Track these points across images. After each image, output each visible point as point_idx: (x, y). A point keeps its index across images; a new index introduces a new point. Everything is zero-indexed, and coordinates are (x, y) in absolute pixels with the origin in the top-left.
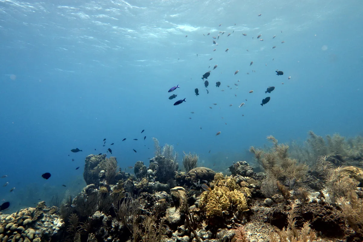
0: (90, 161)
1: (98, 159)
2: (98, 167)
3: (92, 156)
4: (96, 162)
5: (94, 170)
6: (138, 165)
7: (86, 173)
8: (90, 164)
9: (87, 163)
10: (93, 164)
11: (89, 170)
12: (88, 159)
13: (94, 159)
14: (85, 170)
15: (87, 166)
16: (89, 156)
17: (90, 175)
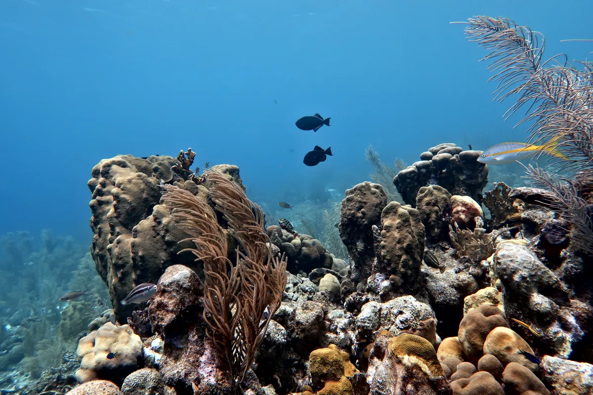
0: (115, 190)
1: (152, 180)
2: (157, 220)
3: (123, 164)
4: (143, 191)
5: (136, 234)
6: (363, 205)
7: (102, 249)
8: (115, 206)
9: (98, 198)
10: (130, 203)
11: (112, 234)
12: (101, 179)
13: (133, 179)
14: (95, 233)
15: (100, 211)
16: (107, 164)
17: (118, 258)
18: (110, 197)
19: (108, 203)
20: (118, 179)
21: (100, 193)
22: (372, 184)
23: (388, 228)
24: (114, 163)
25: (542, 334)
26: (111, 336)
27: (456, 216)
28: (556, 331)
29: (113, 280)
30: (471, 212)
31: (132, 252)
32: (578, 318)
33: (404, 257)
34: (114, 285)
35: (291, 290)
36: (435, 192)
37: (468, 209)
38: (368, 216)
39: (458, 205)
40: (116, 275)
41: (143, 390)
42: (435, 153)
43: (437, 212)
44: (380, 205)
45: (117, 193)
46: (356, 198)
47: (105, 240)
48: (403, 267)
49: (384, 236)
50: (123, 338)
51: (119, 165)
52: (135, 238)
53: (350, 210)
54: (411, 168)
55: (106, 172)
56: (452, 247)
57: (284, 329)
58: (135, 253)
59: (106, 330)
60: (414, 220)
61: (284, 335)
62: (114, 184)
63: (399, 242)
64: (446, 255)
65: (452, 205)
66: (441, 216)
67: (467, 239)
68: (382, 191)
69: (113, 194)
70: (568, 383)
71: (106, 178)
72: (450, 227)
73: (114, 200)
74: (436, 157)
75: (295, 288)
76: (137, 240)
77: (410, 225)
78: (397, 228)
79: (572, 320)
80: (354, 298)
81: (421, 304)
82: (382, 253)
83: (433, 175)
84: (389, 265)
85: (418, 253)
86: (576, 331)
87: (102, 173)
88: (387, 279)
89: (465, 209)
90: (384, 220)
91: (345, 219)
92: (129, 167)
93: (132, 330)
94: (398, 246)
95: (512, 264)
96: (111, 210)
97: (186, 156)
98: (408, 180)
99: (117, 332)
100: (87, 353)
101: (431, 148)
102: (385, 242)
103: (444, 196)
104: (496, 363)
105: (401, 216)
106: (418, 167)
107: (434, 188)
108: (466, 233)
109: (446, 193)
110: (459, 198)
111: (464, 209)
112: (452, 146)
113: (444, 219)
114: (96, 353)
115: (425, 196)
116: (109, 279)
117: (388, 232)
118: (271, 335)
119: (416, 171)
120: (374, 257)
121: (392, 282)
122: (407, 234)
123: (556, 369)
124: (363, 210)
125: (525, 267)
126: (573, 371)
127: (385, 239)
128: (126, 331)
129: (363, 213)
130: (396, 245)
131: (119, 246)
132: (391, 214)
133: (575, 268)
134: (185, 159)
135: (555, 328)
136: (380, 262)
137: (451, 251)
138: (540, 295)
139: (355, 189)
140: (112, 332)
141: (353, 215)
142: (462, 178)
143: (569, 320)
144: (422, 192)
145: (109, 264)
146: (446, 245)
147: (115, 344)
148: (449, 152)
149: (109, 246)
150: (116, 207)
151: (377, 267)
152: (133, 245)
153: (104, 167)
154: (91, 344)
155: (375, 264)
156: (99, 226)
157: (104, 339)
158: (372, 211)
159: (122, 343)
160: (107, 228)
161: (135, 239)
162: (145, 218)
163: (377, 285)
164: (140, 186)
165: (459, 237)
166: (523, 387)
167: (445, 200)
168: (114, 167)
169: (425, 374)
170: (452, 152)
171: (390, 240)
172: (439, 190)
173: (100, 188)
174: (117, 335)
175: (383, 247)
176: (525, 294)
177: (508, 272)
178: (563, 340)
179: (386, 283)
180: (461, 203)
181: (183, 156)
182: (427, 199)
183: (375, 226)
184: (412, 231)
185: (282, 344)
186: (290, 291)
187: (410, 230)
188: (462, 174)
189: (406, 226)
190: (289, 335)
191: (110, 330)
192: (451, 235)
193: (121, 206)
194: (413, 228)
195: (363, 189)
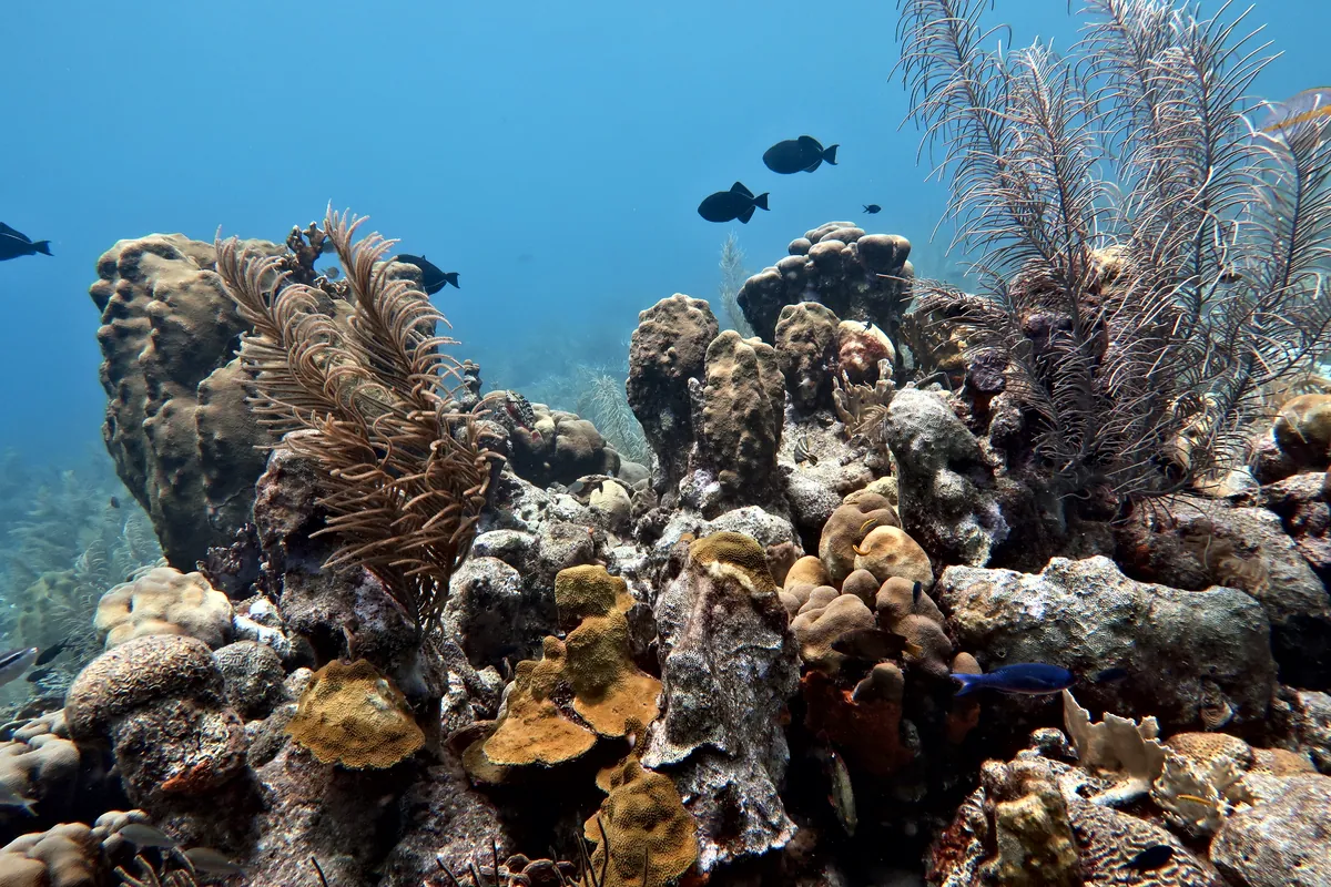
0: (153, 305)
3: (167, 253)
4: (215, 308)
5: (205, 396)
6: (672, 339)
7: (132, 427)
8: (155, 338)
9: (115, 321)
10: (188, 334)
11: (153, 396)
12: (120, 282)
13: (192, 283)
14: (112, 396)
15: (123, 350)
16: (131, 249)
17: (168, 446)
18: (144, 321)
19: (138, 332)
20: (159, 282)
21: (119, 311)
22: (689, 300)
23: (717, 382)
24: (147, 248)
25: (948, 536)
26: (165, 592)
27: (846, 359)
28: (969, 528)
29: (161, 491)
30: (873, 352)
31: (200, 434)
32: (1003, 506)
33: (745, 435)
34: (162, 501)
35: (535, 515)
36: (809, 314)
37: (868, 346)
38: (680, 361)
39: (851, 339)
40: (167, 481)
41: (242, 679)
42: (815, 240)
43: (812, 353)
44: (702, 340)
45: (157, 312)
46: (657, 326)
47: (137, 409)
48: (742, 453)
49: (709, 397)
50: (190, 595)
51: (158, 253)
52: (204, 404)
53: (646, 349)
54: (771, 271)
55: (130, 267)
56: (840, 421)
57: (516, 572)
58: (207, 435)
59: (154, 580)
60: (766, 366)
61: (516, 583)
62: (149, 293)
63: (736, 408)
64: (827, 435)
65: (840, 339)
66: (821, 361)
67: (863, 402)
68: (708, 313)
69: (149, 314)
70: (971, 601)
71: (132, 280)
72: (835, 380)
73: (153, 326)
74: (817, 249)
75: (543, 512)
76: (209, 408)
77: (757, 373)
78: (734, 380)
79: (994, 509)
80: (653, 519)
81: (772, 517)
82: (706, 430)
83: (810, 285)
84: (718, 450)
85: (772, 427)
86: (1000, 527)
87: (121, 269)
88: (715, 479)
89: (862, 347)
90: (710, 366)
91: (638, 369)
92: (181, 258)
93: (207, 583)
94: (735, 414)
95: (909, 423)
96: (147, 349)
97: (306, 239)
98: (764, 296)
99: (178, 585)
100: (117, 624)
101: (810, 232)
102: (710, 407)
103: (827, 322)
104: (870, 581)
105: (741, 357)
106: (783, 269)
107: (809, 308)
108: (862, 391)
109: (831, 317)
110: (854, 326)
111: (860, 345)
112: (846, 226)
113: (825, 367)
114: (136, 623)
115: (791, 323)
116: (150, 489)
117: (716, 389)
118: (491, 583)
119: (780, 276)
120: (693, 441)
121: (723, 482)
122: (750, 391)
123: (959, 583)
124: (671, 349)
125: (929, 426)
126: (983, 582)
127: (710, 403)
128: (196, 583)
129: (671, 355)
130: (730, 413)
131: (169, 421)
132: (724, 354)
133: (1008, 426)
134: (304, 244)
135: (968, 524)
136: (702, 448)
137: (836, 426)
138: (951, 472)
139: (656, 310)
140: (166, 585)
141: (653, 359)
142: (863, 288)
143: (991, 511)
144: (785, 316)
145: (148, 460)
146: (828, 417)
147: (173, 606)
148: (841, 238)
149: (147, 421)
150: (157, 342)
151: (697, 459)
152: (202, 419)
153: (125, 255)
154: (125, 607)
155: (694, 452)
156: (122, 381)
157: (151, 597)
158: (689, 351)
159: (190, 603)
160: (139, 384)
161: (205, 407)
162: (224, 365)
163: (697, 493)
164: (208, 299)
165: (849, 400)
166: (903, 610)
167: (829, 330)
168: (148, 257)
169: (746, 590)
170: (845, 239)
171: (719, 404)
172: (817, 311)
173: (118, 301)
174: (178, 590)
175: (708, 418)
176: (927, 470)
177: (904, 436)
178: (979, 542)
179: (714, 487)
180: (855, 334)
181: (300, 239)
182: (793, 329)
183: (693, 379)
184: (761, 386)
185: (515, 599)
186: (531, 517)
187: (757, 384)
188: (863, 281)
189: (749, 377)
190: (527, 585)
191: (163, 581)
192: (836, 396)
193: (169, 338)
194: (762, 380)
195: (672, 308)
